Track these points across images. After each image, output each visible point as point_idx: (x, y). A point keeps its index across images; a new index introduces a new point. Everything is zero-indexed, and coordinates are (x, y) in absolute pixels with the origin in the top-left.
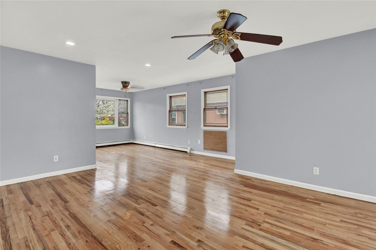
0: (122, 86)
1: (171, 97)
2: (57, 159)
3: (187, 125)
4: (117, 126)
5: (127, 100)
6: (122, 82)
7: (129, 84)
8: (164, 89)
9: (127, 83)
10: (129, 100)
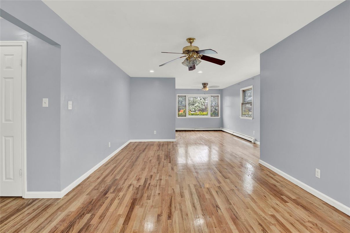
0: (203, 87)
1: (244, 91)
2: (156, 132)
3: (253, 117)
4: (210, 116)
5: (218, 96)
6: (203, 84)
7: (207, 85)
8: (239, 84)
9: (206, 84)
10: (219, 95)
